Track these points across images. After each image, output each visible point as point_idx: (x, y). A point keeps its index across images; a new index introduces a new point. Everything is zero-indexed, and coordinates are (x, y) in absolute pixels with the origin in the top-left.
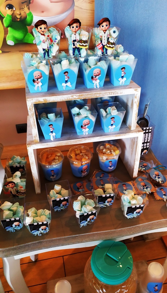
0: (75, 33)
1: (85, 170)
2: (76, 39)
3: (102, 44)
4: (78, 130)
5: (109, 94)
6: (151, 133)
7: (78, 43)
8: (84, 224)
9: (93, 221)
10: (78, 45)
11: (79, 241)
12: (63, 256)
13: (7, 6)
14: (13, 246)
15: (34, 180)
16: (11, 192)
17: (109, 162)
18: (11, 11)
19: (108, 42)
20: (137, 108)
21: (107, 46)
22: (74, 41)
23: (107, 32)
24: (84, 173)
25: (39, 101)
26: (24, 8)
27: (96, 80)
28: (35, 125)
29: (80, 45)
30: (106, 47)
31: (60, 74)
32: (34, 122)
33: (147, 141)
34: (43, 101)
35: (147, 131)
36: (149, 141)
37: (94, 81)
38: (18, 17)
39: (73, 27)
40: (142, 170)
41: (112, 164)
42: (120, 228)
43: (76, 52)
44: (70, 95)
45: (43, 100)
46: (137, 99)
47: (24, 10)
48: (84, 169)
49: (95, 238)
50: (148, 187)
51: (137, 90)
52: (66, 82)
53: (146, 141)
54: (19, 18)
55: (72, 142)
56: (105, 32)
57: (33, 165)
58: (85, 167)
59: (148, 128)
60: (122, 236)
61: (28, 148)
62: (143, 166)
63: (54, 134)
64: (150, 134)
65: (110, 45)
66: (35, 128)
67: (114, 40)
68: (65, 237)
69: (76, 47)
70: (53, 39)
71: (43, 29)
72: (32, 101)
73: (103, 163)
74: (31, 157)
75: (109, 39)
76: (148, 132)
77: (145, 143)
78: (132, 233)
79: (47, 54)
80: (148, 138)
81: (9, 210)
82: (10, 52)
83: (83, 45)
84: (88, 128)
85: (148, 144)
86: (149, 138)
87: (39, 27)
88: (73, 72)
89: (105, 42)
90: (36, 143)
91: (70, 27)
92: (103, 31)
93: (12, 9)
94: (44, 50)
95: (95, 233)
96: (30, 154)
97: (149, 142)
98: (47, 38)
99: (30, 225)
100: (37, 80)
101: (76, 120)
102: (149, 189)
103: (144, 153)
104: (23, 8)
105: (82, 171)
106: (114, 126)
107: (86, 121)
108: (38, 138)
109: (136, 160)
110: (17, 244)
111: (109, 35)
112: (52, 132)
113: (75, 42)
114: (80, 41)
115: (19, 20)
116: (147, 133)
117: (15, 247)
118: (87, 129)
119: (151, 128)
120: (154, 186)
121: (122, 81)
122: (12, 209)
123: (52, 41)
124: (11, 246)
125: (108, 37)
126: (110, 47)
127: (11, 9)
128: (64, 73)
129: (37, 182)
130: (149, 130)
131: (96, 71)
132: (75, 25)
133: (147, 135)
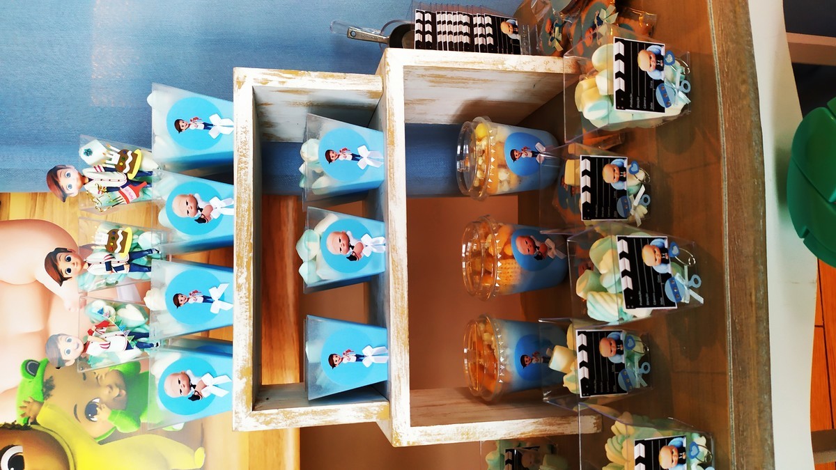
0: (86, 265)
1: (535, 247)
2: (104, 261)
3: (123, 187)
4: (366, 271)
6: (438, 13)
7: (116, 256)
8: (685, 289)
9: (675, 251)
10: (122, 258)
11: (753, 320)
13: (89, 418)
15: (537, 434)
17: (514, 159)
18: (101, 408)
20: (301, 75)
21: (131, 171)
22: (109, 266)
23: (88, 173)
24: (547, 249)
25: (244, 391)
26: (97, 374)
27: (211, 209)
28: (325, 413)
29: (122, 251)
31: (180, 319)
32: (315, 413)
33: (465, 24)
34: (244, 380)
35: (428, 27)
36: (465, 19)
38: (116, 392)
39: (69, 270)
41: (525, 149)
42: (718, 139)
44: (236, 293)
45: (241, 379)
46: (269, 77)
47: (101, 377)
48: (531, 249)
51: (241, 80)
52: (207, 299)
53: (465, 29)
54: (120, 391)
55: (399, 296)
56: (87, 180)
57: (474, 433)
58: (520, 248)
59: (418, 27)
61: (405, 444)
64: (439, 18)
66: (335, 411)
67: (111, 152)
68: (731, 373)
69: (129, 262)
72: (242, 415)
74: (439, 437)
75: (108, 166)
76: (434, 23)
77: (472, 30)
78: (743, 88)
80: (455, 23)
83: (123, 244)
84: (359, 237)
85: (477, 20)
86: (457, 18)
88: (177, 279)
89: (118, 179)
90: (388, 412)
91: (66, 279)
92: (84, 184)
93: (97, 406)
96: (430, 438)
97: (471, 18)
103: (515, 32)
104: (97, 378)
105: (539, 257)
106: (362, 151)
107: (335, 245)
109: (500, 67)
111: (98, 169)
112: (359, 358)
113: (113, 265)
115: (124, 392)
116: (434, 28)
118: (366, 239)
119: (418, 16)
121: (220, 126)
125: (103, 170)
126: (132, 165)
127: (97, 409)
129: (546, 424)
130: (423, 22)
131: (182, 209)
132: (63, 266)
133: (439, 28)
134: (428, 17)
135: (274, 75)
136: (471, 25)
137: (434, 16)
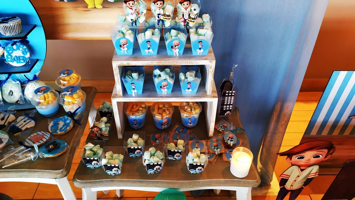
0: (159, 9)
1: (165, 123)
2: (161, 13)
3: (184, 18)
4: (157, 90)
5: (185, 63)
7: (162, 16)
8: (151, 171)
9: (159, 170)
10: (162, 18)
12: (147, 197)
14: (90, 180)
15: (117, 127)
16: (96, 135)
17: (189, 119)
19: (190, 17)
20: (212, 76)
21: (189, 21)
22: (159, 14)
23: (189, 9)
24: (164, 126)
25: (123, 64)
27: (175, 49)
28: (119, 82)
29: (164, 18)
30: (187, 21)
31: (143, 43)
32: (118, 80)
34: (126, 64)
35: (230, 94)
36: (232, 103)
37: (173, 50)
39: (157, 4)
40: (221, 130)
41: (192, 121)
42: (181, 180)
43: (161, 22)
44: (150, 61)
45: (127, 63)
46: (212, 69)
49: (158, 185)
50: (219, 148)
51: (212, 62)
52: (149, 48)
53: (229, 103)
55: (150, 100)
56: (186, 9)
58: (165, 120)
59: (231, 92)
60: (182, 187)
61: (112, 100)
62: (223, 126)
63: (136, 91)
64: (233, 97)
65: (191, 20)
66: (119, 84)
67: (195, 16)
68: (133, 180)
69: (160, 19)
70: (140, 12)
71: (131, 5)
72: (117, 64)
73: (183, 119)
74: (114, 108)
75: (190, 15)
76: (231, 96)
77: (228, 105)
78: (191, 186)
79: (134, 23)
80: (231, 101)
81: (91, 150)
82: (109, 7)
83: (166, 18)
85: (231, 106)
87: (127, 3)
88: (155, 42)
89: (186, 17)
90: (120, 97)
91: (155, 4)
92: (185, 8)
94: (132, 20)
95: (159, 180)
96: (114, 106)
97: (232, 105)
98: (135, 12)
99: (104, 165)
100: (124, 46)
101: (156, 81)
102: (219, 150)
103: (227, 114)
105: (162, 124)
106: (190, 90)
107: (164, 83)
108: (121, 93)
109: (211, 122)
110: (94, 179)
111: (190, 12)
112: (134, 89)
113: (159, 16)
114: (164, 15)
116: (230, 96)
117: (91, 181)
118: (166, 90)
119: (234, 92)
120: (225, 147)
121: (200, 52)
122: (93, 149)
123: (139, 14)
124: (89, 180)
126: (191, 21)
128: (147, 42)
129: (119, 130)
130: (232, 93)
131: (175, 42)
132: (159, 3)
133: (230, 97)
134: (233, 94)
135: (213, 70)
136: (230, 105)
137: (233, 96)
